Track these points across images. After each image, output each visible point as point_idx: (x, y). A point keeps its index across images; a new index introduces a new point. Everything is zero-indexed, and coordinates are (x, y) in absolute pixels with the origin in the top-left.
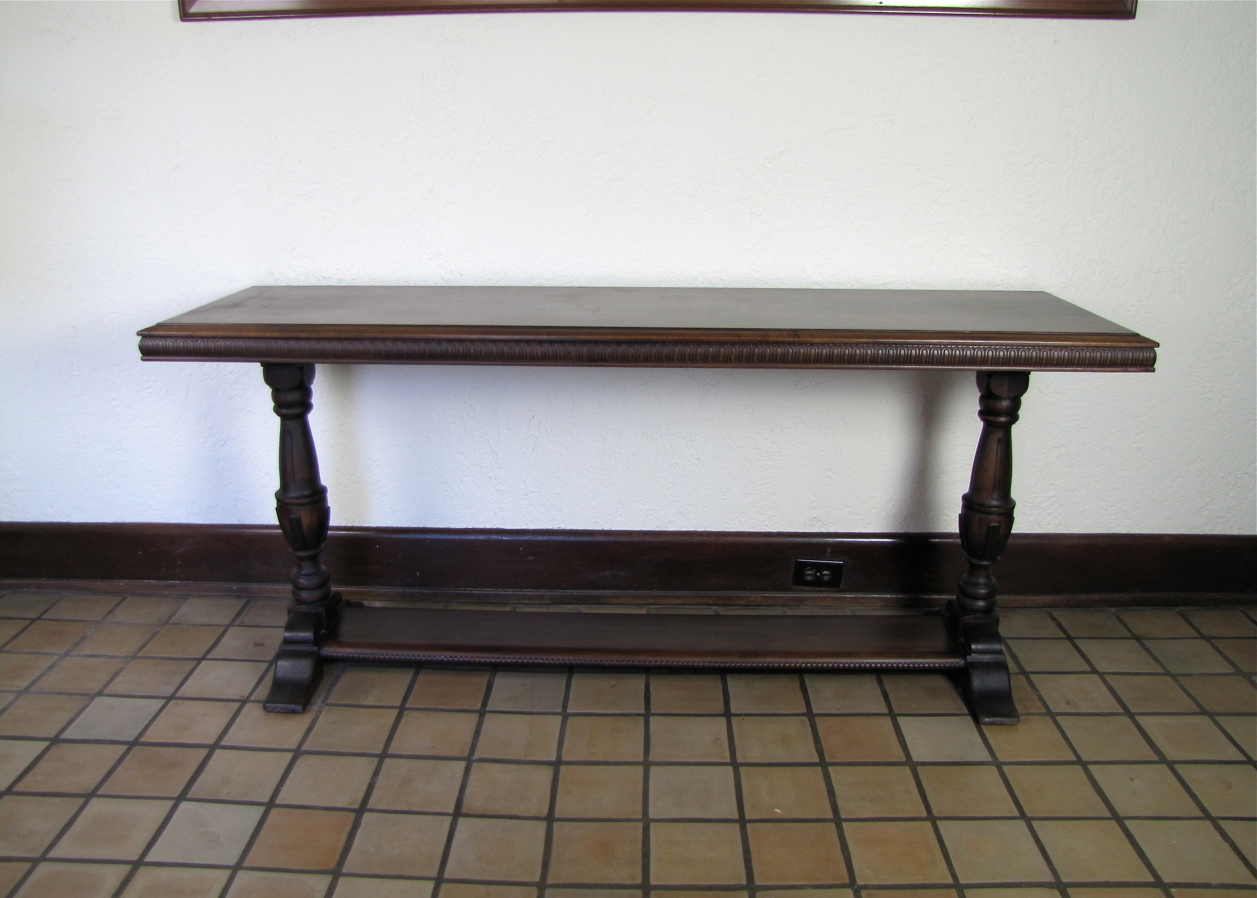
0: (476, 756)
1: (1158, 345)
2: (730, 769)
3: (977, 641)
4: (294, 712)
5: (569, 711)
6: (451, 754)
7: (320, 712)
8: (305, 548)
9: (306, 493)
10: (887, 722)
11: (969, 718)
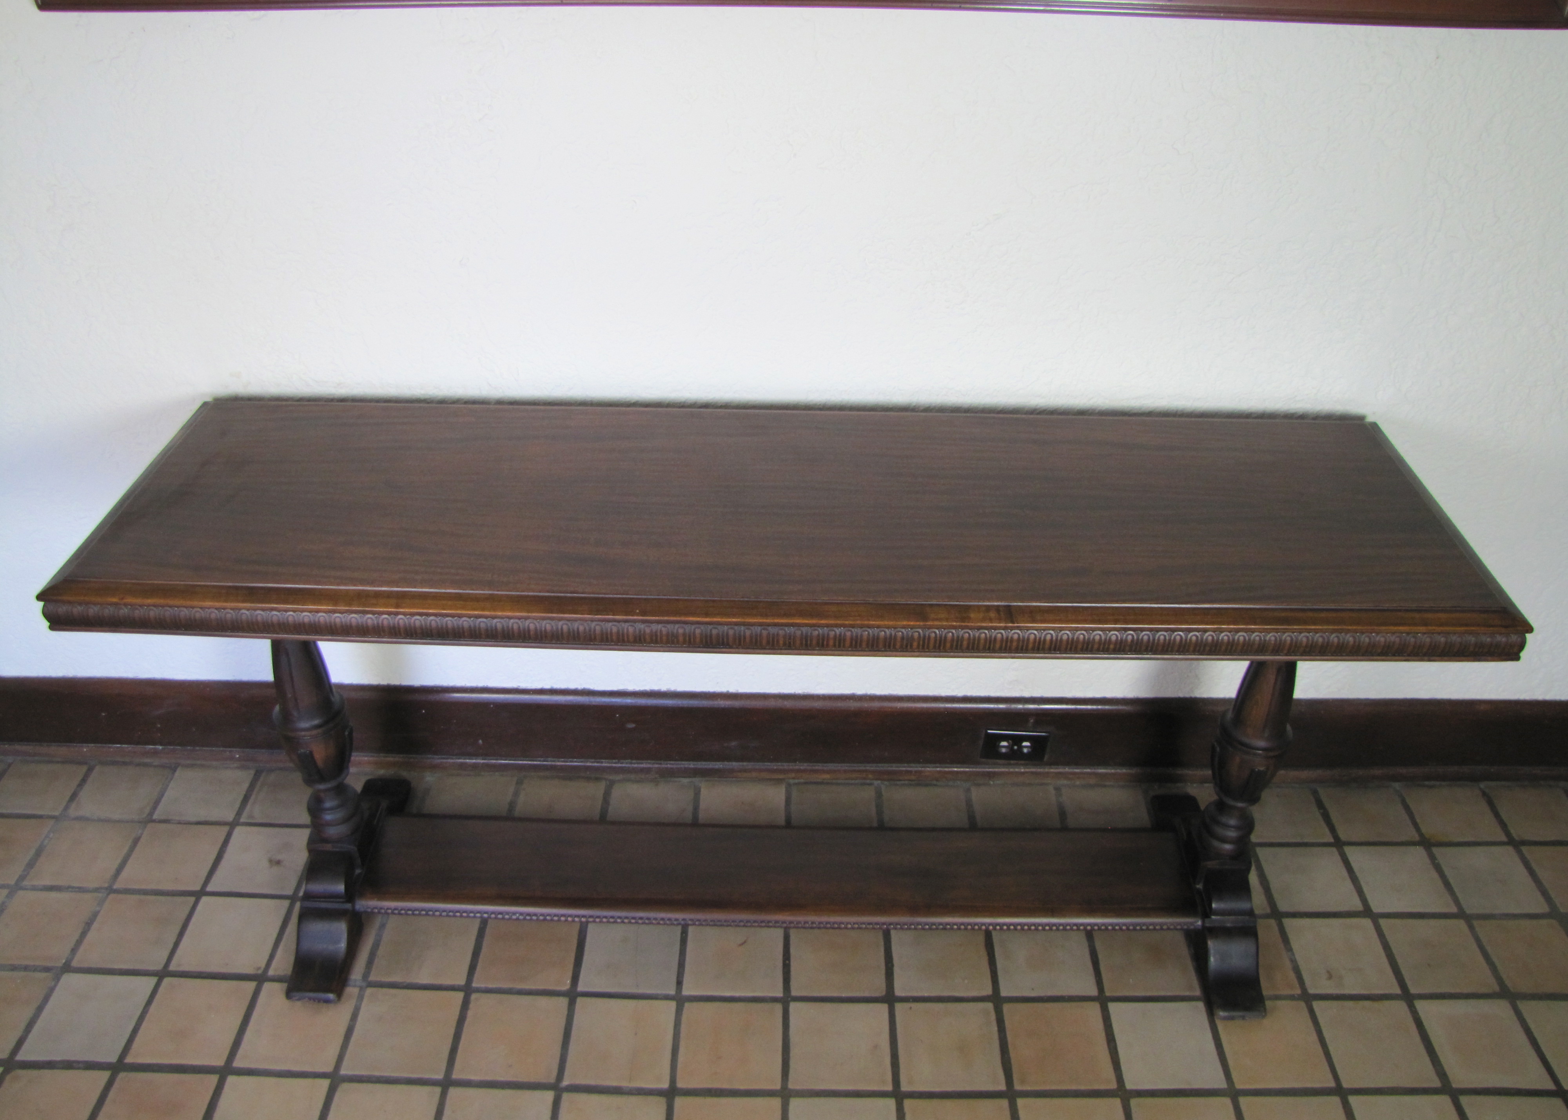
0: (565, 1083)
1: (1530, 629)
2: (891, 1103)
3: (1220, 899)
4: (327, 1001)
5: (686, 992)
6: (532, 1078)
7: (361, 998)
8: (322, 779)
9: (316, 722)
10: (1093, 1010)
11: (1201, 1005)
